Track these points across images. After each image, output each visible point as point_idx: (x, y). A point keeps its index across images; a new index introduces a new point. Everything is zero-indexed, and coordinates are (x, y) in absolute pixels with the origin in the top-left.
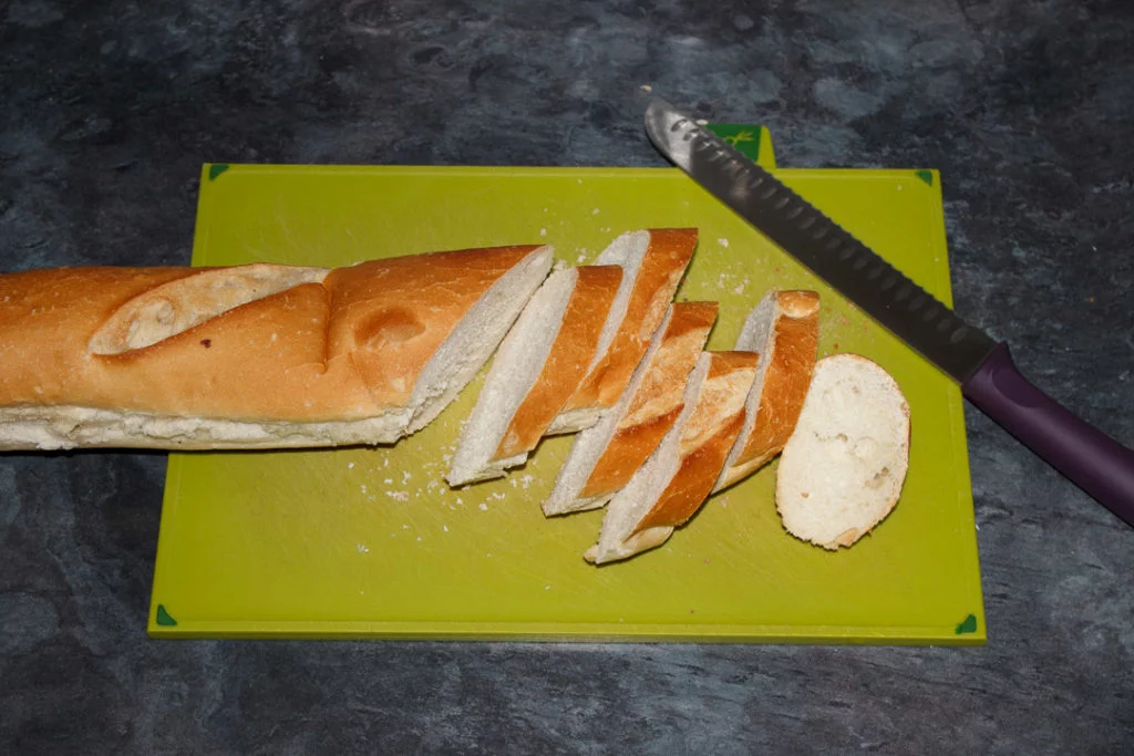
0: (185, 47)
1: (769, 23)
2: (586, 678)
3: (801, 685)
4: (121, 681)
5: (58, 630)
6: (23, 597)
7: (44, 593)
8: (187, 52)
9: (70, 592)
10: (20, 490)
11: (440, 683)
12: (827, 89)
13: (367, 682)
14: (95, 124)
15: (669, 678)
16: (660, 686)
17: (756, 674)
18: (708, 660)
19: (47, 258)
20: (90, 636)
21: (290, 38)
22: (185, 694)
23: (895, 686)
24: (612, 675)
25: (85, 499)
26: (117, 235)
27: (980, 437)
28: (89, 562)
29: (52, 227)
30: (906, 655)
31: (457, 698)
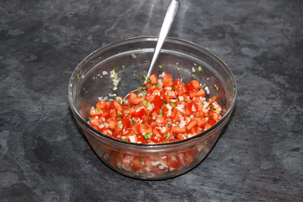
0: (59, 40)
1: (227, 36)
2: (183, 194)
3: (249, 196)
4: (38, 195)
5: (19, 182)
6: (8, 173)
7: (15, 172)
8: (60, 41)
9: (23, 172)
10: (8, 146)
11: (138, 195)
12: (245, 50)
13: (114, 195)
14: (33, 57)
15: (208, 194)
16: (205, 196)
17: (235, 193)
18: (220, 189)
19: (18, 89)
20: (28, 183)
21: (90, 38)
22: (58, 198)
23: (278, 196)
24: (191, 193)
25: (28, 148)
26: (39, 84)
27: (298, 133)
28: (29, 164)
29: (20, 82)
30: (281, 188)
31: (143, 199)
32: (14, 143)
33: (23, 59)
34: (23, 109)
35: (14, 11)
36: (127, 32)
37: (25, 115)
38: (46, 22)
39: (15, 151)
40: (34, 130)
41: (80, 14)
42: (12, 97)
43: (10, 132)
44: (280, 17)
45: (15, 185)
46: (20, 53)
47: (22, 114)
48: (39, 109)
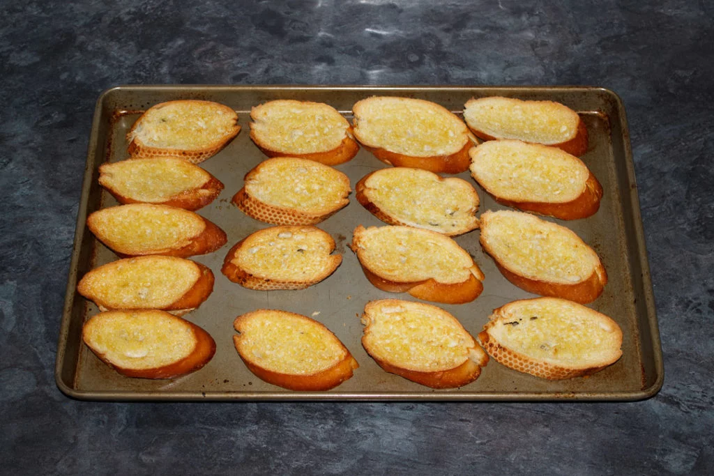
32: (25, 308)
33: (38, 122)
34: (42, 234)
35: (20, 8)
36: (237, 55)
37: (45, 246)
38: (82, 34)
39: (28, 324)
40: (61, 278)
41: (146, 13)
42: (20, 207)
43: (18, 284)
44: (531, 12)
45: (29, 395)
46: (33, 106)
47: (37, 243)
48: (70, 232)
